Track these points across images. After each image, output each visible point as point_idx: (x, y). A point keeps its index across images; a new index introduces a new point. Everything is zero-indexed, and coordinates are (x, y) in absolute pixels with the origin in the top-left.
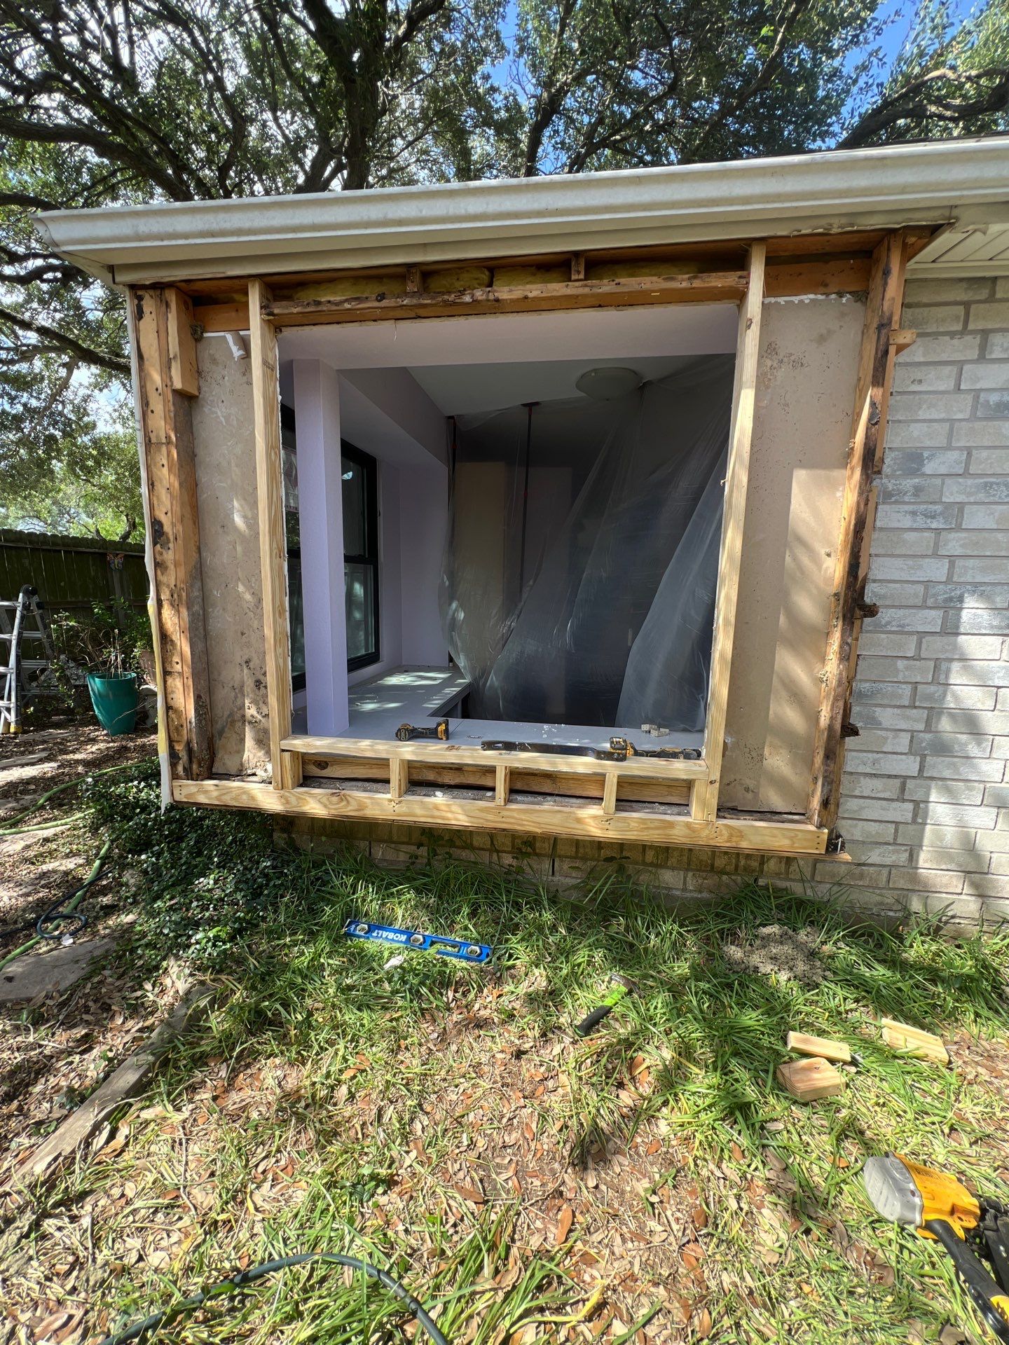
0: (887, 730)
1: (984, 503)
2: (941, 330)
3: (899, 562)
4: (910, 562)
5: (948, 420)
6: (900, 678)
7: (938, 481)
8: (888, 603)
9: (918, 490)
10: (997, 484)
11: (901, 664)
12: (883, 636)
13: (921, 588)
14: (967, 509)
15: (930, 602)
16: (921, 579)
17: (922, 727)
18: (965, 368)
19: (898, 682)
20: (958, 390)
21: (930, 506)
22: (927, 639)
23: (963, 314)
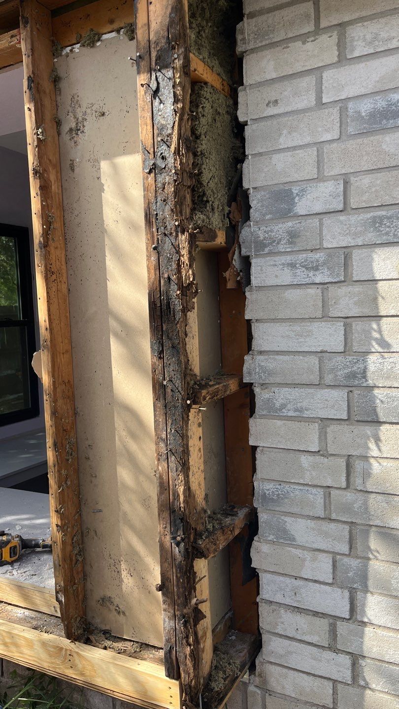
0: (303, 548)
1: (375, 246)
2: (290, 35)
4: (297, 328)
5: (315, 144)
6: (307, 481)
7: (315, 221)
8: (278, 380)
9: (293, 236)
10: (388, 218)
11: (305, 460)
12: (279, 423)
13: (314, 361)
14: (356, 255)
15: (329, 379)
16: (313, 349)
17: (345, 549)
18: (325, 75)
19: (307, 485)
20: (320, 104)
21: (310, 255)
22: (332, 429)
23: (312, 12)
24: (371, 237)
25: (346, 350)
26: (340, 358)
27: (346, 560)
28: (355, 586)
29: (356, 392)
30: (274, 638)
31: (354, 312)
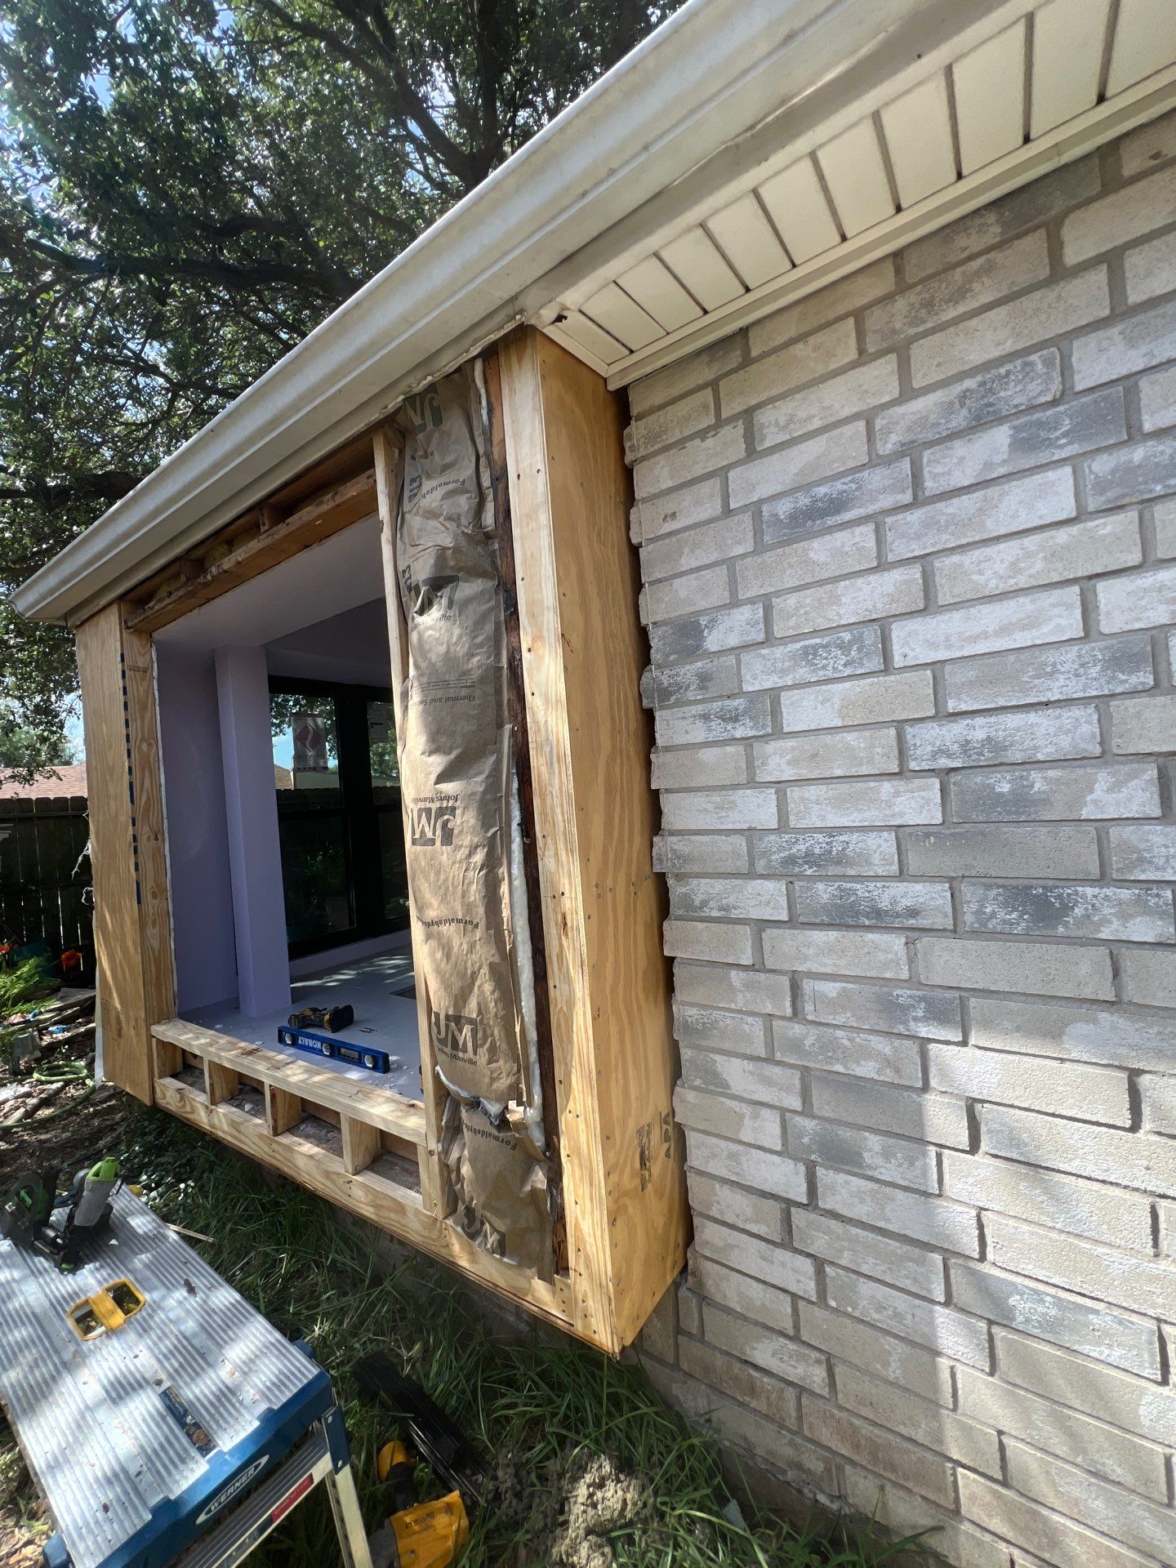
0: (739, 1099)
1: (810, 684)
2: (687, 433)
3: (699, 800)
4: (716, 798)
5: (723, 562)
6: (740, 1006)
7: (731, 660)
8: (696, 868)
9: (704, 679)
10: (824, 647)
11: (735, 978)
12: (700, 926)
13: (741, 842)
14: (785, 697)
16: (738, 826)
17: (796, 1103)
18: (731, 475)
19: (740, 1011)
20: (728, 512)
21: (727, 702)
22: (770, 934)
23: (711, 400)
24: (803, 673)
25: (783, 826)
26: (772, 837)
27: (798, 1118)
28: (813, 1157)
29: (798, 884)
30: (708, 1223)
31: (788, 774)
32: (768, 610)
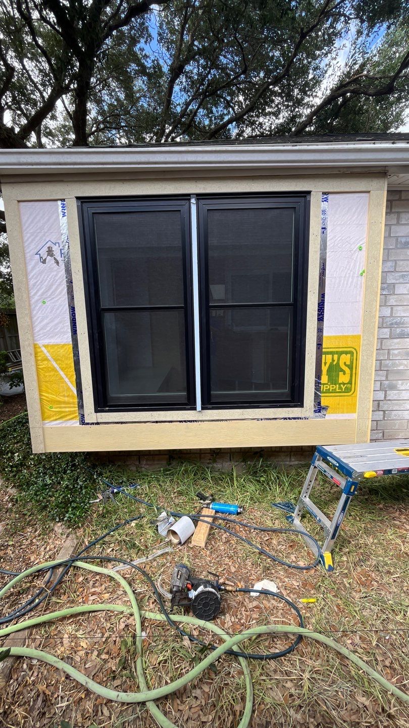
1: (402, 283)
13: (381, 320)
14: (396, 286)
17: (384, 378)
20: (390, 236)
22: (384, 341)
24: (401, 280)
25: (391, 316)
26: (388, 318)
27: (384, 382)
28: (386, 389)
29: (392, 329)
31: (395, 304)
32: (396, 263)
